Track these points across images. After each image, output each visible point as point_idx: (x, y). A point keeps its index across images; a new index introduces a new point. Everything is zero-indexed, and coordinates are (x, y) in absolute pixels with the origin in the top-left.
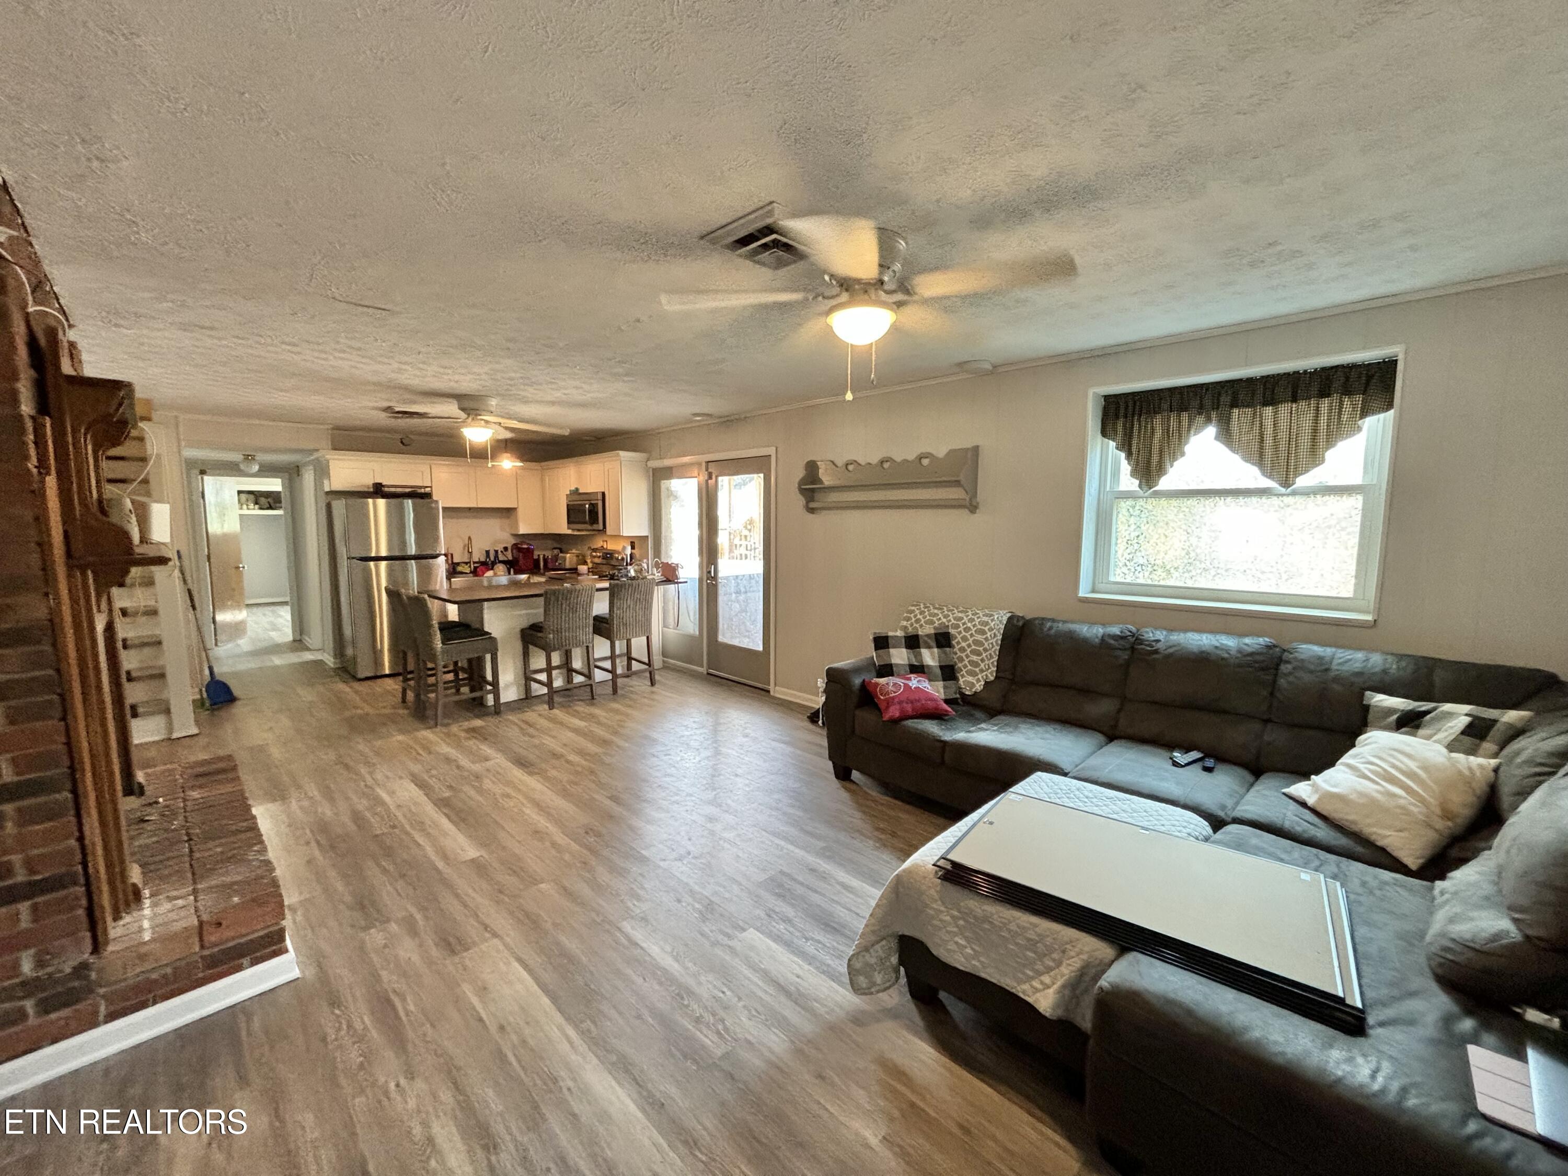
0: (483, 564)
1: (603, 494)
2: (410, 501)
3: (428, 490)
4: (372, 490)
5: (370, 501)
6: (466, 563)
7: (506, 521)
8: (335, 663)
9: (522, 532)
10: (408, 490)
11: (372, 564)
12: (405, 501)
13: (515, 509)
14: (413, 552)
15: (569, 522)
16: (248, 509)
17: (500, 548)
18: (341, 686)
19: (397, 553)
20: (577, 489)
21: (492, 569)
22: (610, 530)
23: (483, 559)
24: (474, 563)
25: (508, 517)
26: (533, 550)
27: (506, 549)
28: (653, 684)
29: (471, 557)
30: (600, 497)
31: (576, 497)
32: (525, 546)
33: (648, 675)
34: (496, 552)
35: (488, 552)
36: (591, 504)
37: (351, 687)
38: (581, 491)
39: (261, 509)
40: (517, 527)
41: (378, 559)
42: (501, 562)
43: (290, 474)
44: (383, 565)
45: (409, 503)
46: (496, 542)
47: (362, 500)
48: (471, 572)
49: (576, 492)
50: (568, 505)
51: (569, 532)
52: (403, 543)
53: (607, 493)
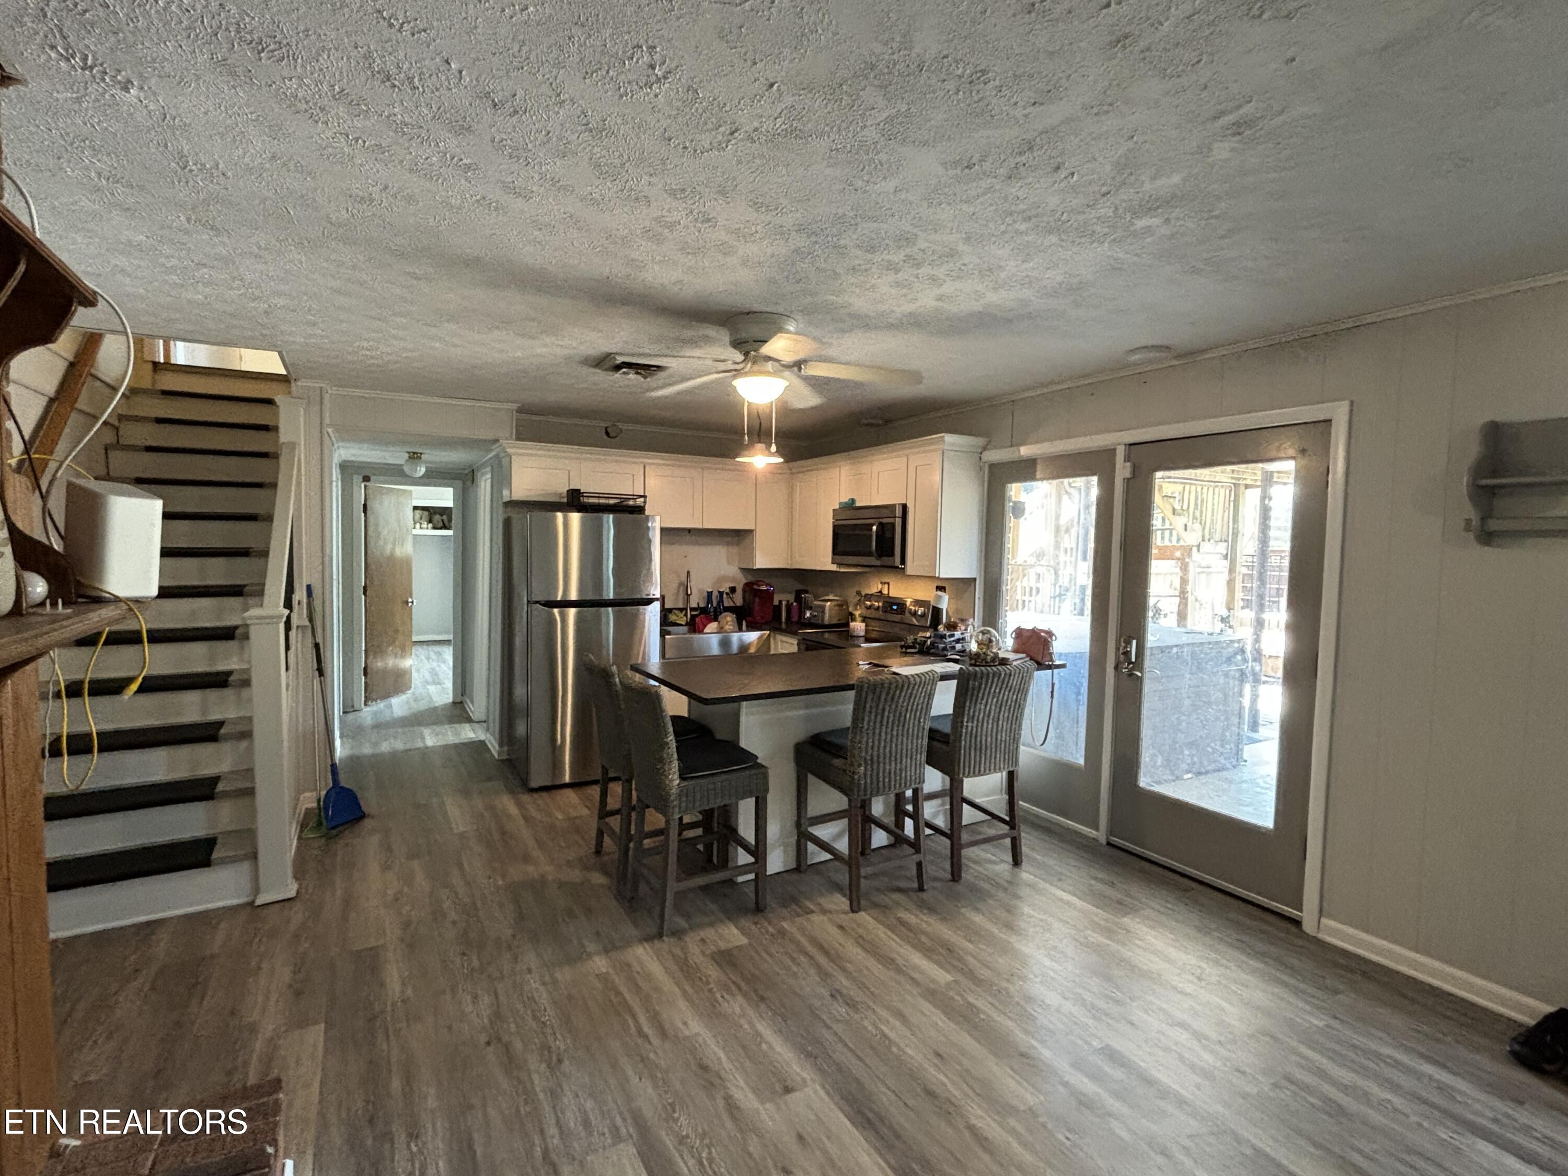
0: (703, 611)
1: (905, 507)
2: (611, 516)
3: (640, 501)
4: (565, 500)
5: (560, 516)
6: (681, 610)
7: (734, 550)
8: (499, 753)
9: (758, 565)
10: (612, 502)
11: (556, 611)
12: (605, 516)
13: (750, 532)
14: (611, 596)
15: (835, 552)
16: (421, 528)
17: (725, 588)
18: (507, 804)
19: (590, 596)
20: (853, 501)
21: (716, 619)
22: (912, 567)
23: (702, 605)
24: (692, 609)
25: (738, 544)
26: (773, 593)
27: (733, 590)
28: (1017, 861)
29: (688, 601)
30: (899, 512)
31: (849, 514)
32: (764, 588)
33: (1008, 841)
34: (721, 593)
35: (710, 594)
36: (881, 526)
37: (519, 805)
38: (858, 504)
39: (435, 528)
40: (752, 558)
41: (566, 604)
42: (728, 609)
43: (464, 483)
44: (572, 612)
45: (609, 519)
46: (721, 580)
47: (549, 514)
48: (687, 624)
49: (850, 506)
50: (835, 527)
51: (834, 568)
52: (598, 583)
53: (910, 506)
